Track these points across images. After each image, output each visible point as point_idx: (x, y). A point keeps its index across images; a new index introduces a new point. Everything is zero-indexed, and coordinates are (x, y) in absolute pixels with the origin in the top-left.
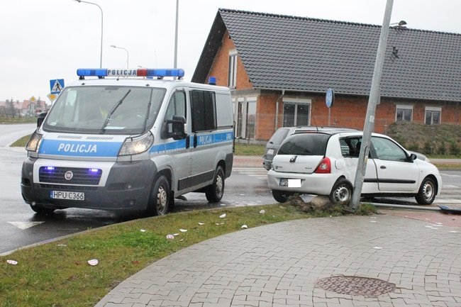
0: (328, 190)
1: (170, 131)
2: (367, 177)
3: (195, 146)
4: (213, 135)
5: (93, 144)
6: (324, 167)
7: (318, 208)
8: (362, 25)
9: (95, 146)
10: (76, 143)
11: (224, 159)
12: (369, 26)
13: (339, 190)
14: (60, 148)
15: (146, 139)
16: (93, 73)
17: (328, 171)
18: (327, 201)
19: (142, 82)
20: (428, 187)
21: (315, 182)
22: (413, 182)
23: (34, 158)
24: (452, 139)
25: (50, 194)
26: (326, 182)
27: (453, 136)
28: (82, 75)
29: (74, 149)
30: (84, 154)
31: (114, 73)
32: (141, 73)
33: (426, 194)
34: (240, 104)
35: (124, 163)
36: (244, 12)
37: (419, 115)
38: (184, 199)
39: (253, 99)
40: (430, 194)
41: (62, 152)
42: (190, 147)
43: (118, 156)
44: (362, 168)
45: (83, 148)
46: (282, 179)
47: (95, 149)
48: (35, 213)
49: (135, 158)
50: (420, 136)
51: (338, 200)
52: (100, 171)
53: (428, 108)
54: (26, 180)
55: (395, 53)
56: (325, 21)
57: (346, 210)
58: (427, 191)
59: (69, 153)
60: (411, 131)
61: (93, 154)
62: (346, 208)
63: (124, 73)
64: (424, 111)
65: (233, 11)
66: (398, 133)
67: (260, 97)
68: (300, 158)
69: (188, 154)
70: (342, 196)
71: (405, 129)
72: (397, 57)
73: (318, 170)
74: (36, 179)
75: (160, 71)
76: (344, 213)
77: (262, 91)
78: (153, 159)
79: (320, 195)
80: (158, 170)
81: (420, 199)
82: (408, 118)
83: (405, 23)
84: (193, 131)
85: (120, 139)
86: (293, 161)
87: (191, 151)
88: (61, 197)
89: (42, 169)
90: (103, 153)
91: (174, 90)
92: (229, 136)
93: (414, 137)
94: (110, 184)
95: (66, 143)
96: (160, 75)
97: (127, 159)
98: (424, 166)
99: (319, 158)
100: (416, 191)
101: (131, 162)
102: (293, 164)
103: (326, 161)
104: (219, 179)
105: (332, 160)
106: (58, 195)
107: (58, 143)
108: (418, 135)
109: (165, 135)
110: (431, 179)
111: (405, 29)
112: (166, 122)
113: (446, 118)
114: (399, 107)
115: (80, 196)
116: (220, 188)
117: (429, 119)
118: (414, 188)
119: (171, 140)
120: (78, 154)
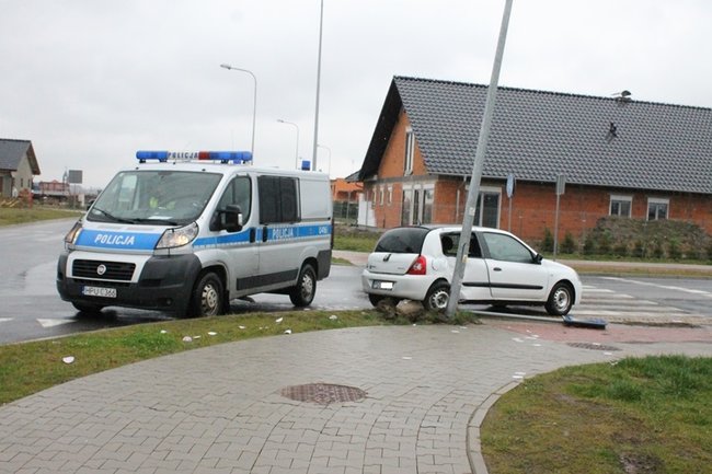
0: (422, 294)
1: (223, 221)
2: (465, 280)
3: (264, 240)
4: (295, 229)
5: (131, 235)
6: (419, 267)
7: (404, 316)
8: (574, 96)
9: (133, 238)
10: (114, 234)
11: (315, 256)
12: (583, 97)
13: (437, 296)
14: (98, 239)
15: (190, 231)
16: (154, 156)
17: (423, 272)
18: (420, 307)
19: (197, 166)
20: (562, 294)
21: (407, 285)
22: (541, 288)
23: (71, 250)
24: (675, 239)
25: (82, 289)
26: (420, 285)
27: (678, 236)
28: (142, 157)
29: (111, 240)
30: (121, 246)
31: (174, 156)
32: (204, 156)
33: (558, 303)
34: (417, 192)
35: (163, 257)
36: (425, 80)
37: (639, 209)
38: (251, 300)
39: (431, 186)
40: (564, 304)
41: (99, 244)
42: (257, 242)
43: (155, 249)
44: (460, 269)
45: (120, 240)
46: (375, 281)
47: (132, 241)
48: (78, 311)
49: (173, 252)
50: (634, 234)
51: (435, 306)
52: (133, 266)
53: (651, 200)
54: (61, 274)
55: (613, 131)
56: (526, 91)
57: (440, 318)
58: (560, 299)
59: (105, 245)
60: (623, 229)
61: (130, 247)
62: (440, 316)
63: (186, 157)
64: (646, 203)
65: (412, 79)
66: (607, 231)
67: (437, 184)
68: (395, 257)
69: (255, 249)
70: (440, 302)
71: (616, 226)
72: (615, 135)
73: (411, 271)
74: (69, 273)
75: (224, 153)
76: (436, 321)
77: (441, 177)
78: (196, 254)
79: (414, 301)
80: (203, 266)
81: (550, 308)
82: (625, 213)
83: (629, 93)
84: (261, 223)
85: (160, 230)
86: (386, 260)
87: (259, 245)
88: (93, 294)
89: (77, 262)
90: (140, 244)
91: (234, 176)
92: (325, 230)
93: (627, 235)
94: (143, 281)
95: (104, 233)
96: (225, 158)
97: (165, 252)
98: (555, 269)
99: (413, 257)
100: (545, 299)
101: (169, 256)
102: (387, 264)
103: (421, 260)
104: (307, 280)
105: (429, 260)
106: (90, 291)
107: (95, 233)
108: (632, 233)
109: (215, 226)
110: (565, 285)
111: (629, 101)
112: (218, 212)
113: (675, 212)
114: (614, 198)
115: (111, 293)
116: (309, 290)
117: (652, 215)
118: (543, 295)
119: (224, 233)
120: (114, 246)
